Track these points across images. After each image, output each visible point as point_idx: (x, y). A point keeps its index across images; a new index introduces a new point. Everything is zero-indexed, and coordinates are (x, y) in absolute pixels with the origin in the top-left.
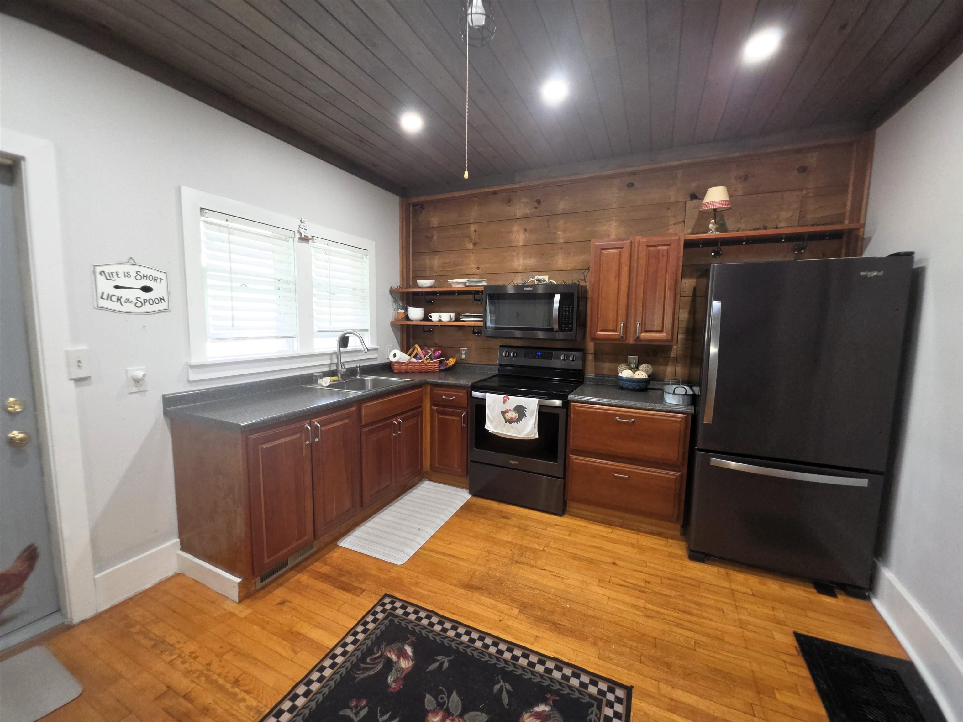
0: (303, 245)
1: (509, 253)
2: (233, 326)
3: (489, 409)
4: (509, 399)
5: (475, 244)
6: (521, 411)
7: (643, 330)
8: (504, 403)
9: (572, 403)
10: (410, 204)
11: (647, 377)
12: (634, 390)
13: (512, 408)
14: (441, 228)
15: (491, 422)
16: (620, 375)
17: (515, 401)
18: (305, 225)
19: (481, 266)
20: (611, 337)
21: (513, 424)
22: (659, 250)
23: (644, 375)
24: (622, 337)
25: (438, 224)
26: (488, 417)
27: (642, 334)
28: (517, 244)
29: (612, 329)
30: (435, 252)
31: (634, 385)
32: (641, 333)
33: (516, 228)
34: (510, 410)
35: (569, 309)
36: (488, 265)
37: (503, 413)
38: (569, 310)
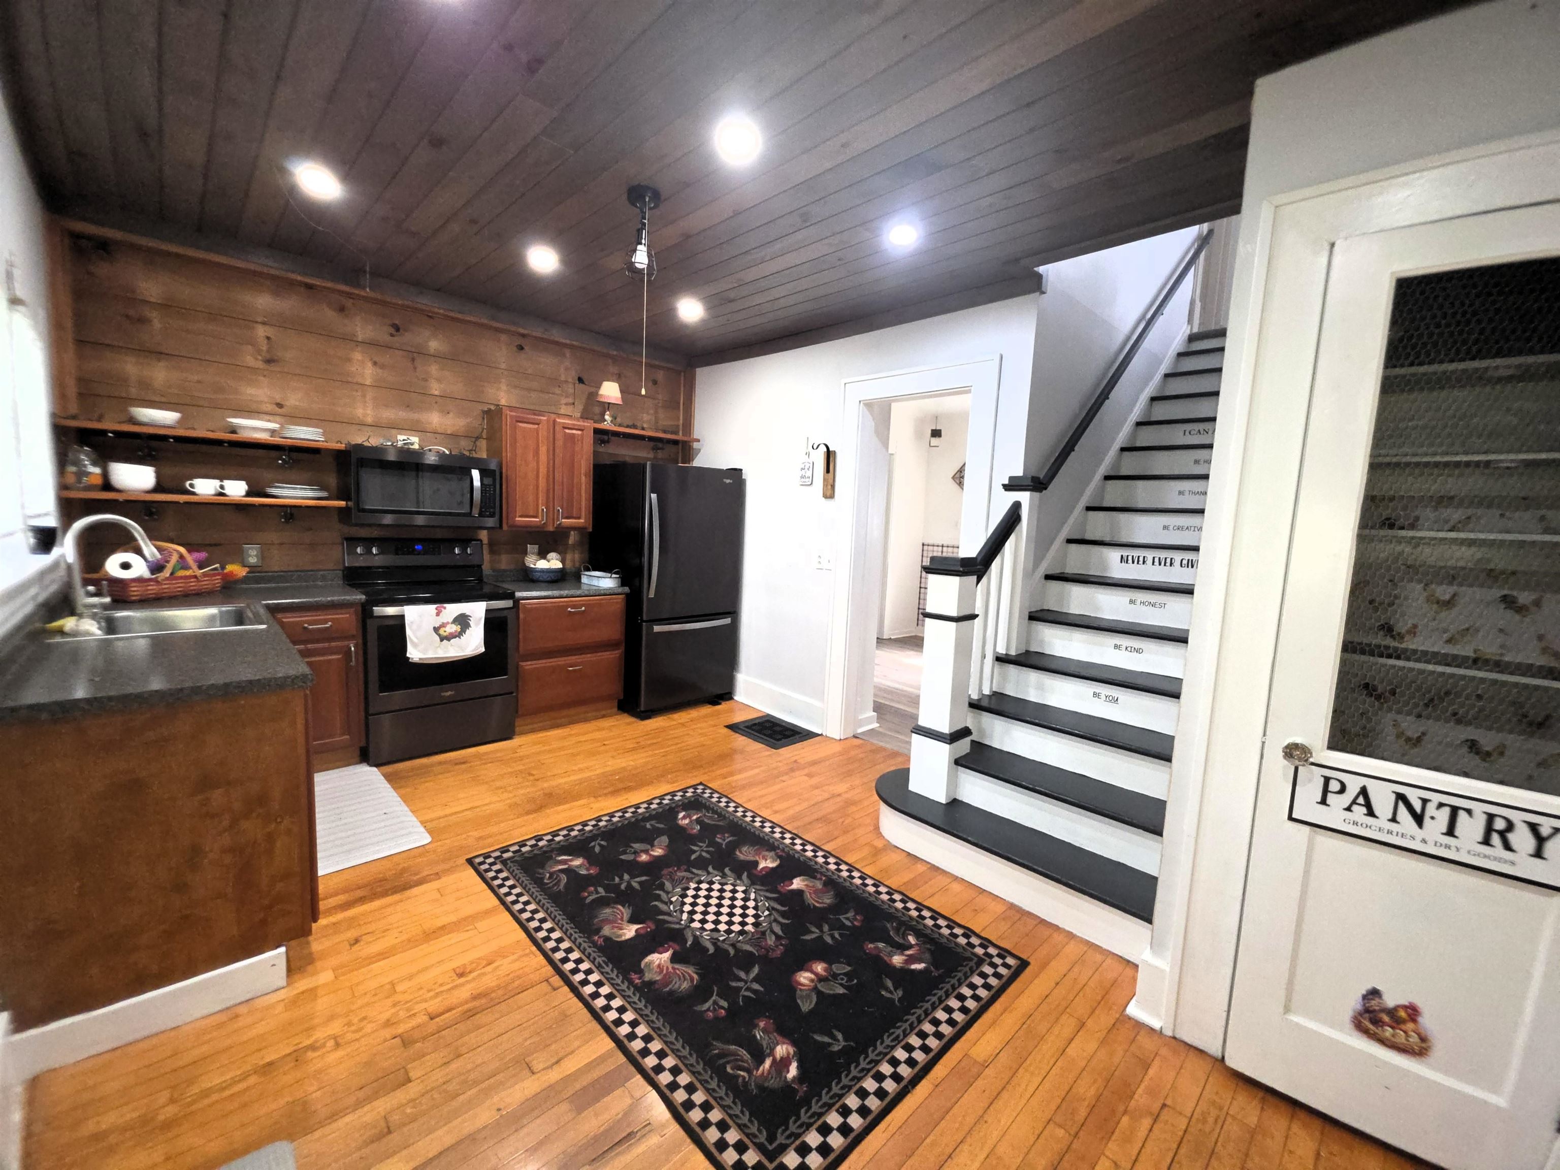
1: (346, 392)
3: (411, 629)
4: (445, 608)
5: (268, 361)
6: (463, 621)
8: (438, 614)
9: (522, 602)
13: (451, 620)
14: (167, 306)
15: (415, 645)
17: (453, 610)
20: (531, 524)
21: (452, 641)
22: (574, 434)
23: (557, 564)
26: (411, 640)
27: (563, 520)
28: (361, 382)
29: (532, 515)
31: (552, 576)
33: (357, 355)
34: (448, 623)
35: (490, 489)
37: (436, 630)
38: (490, 491)
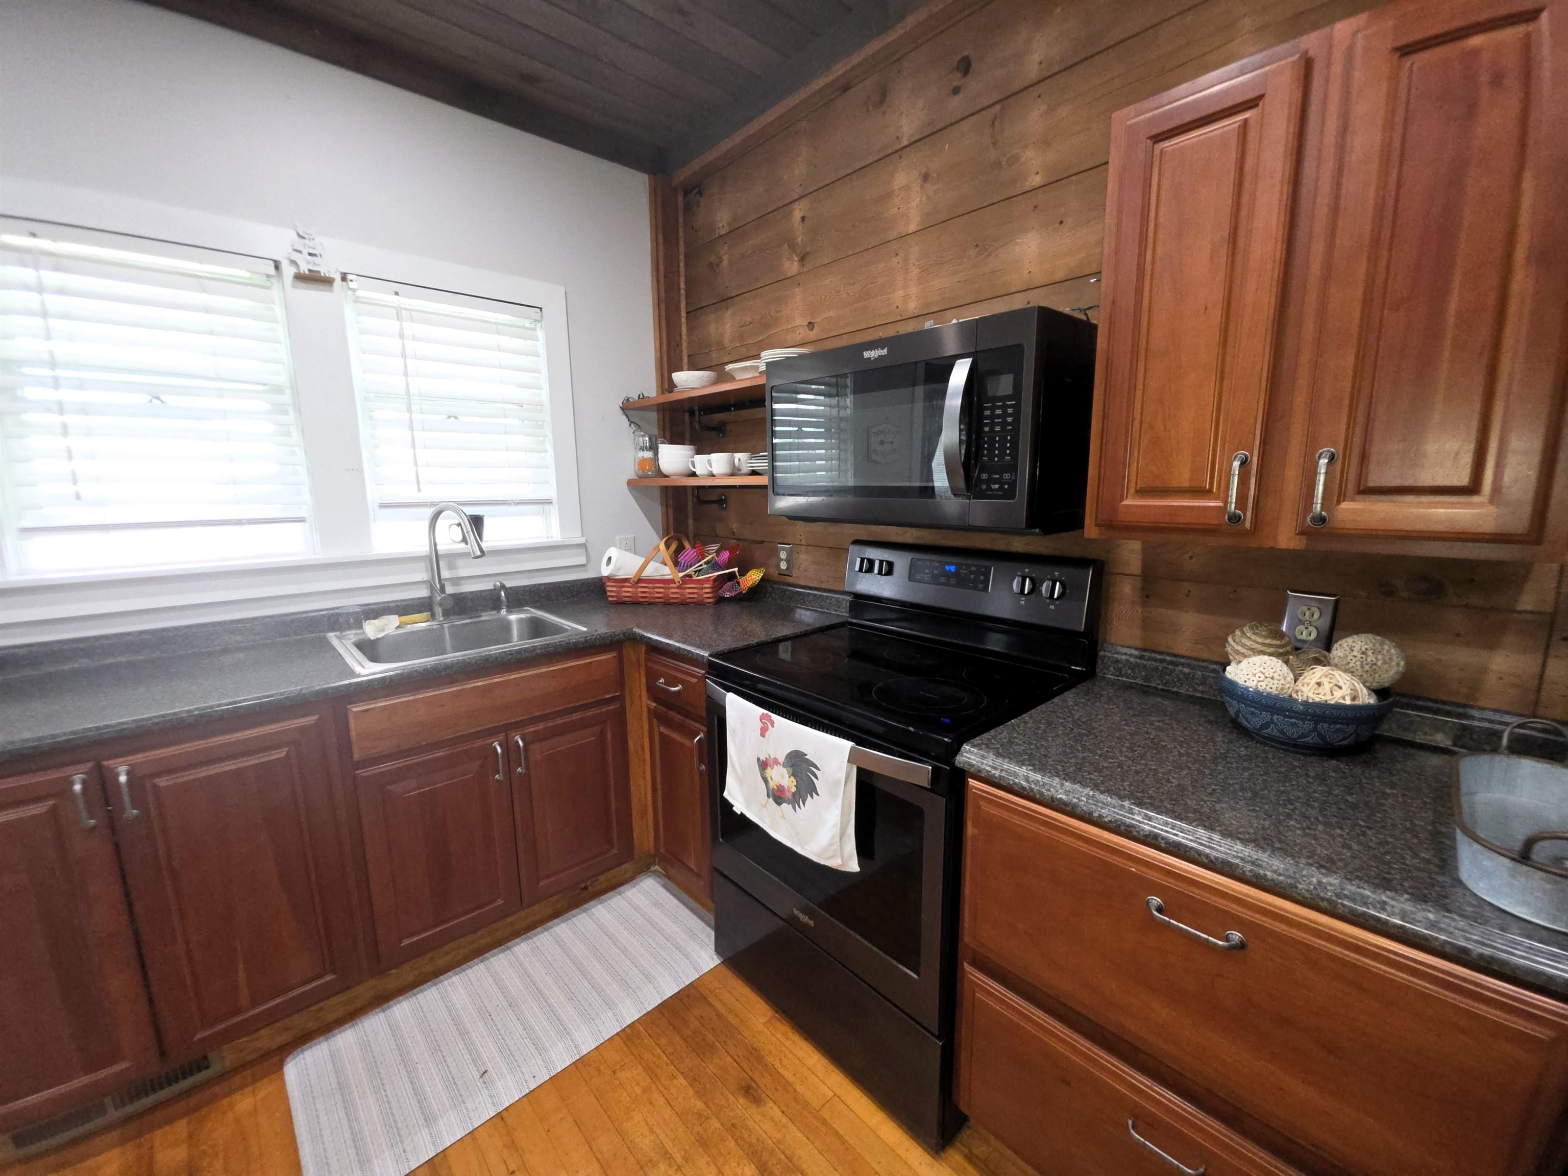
0: (311, 295)
1: (882, 265)
2: (78, 497)
4: (772, 723)
5: (803, 259)
6: (801, 771)
7: (1351, 486)
8: (762, 733)
9: (972, 782)
10: (676, 189)
11: (1367, 698)
12: (1292, 746)
13: (782, 757)
14: (737, 232)
15: (739, 782)
16: (1232, 672)
17: (784, 734)
18: (311, 244)
19: (818, 320)
20: (1182, 519)
21: (785, 806)
22: (1475, 53)
23: (1346, 690)
24: (1235, 519)
25: (729, 225)
26: (734, 767)
27: (1344, 505)
28: (904, 231)
29: (1186, 484)
30: (725, 301)
31: (1291, 729)
32: (1340, 499)
33: (901, 179)
34: (777, 761)
35: (1005, 411)
36: (832, 314)
37: (762, 766)
38: (1005, 415)
